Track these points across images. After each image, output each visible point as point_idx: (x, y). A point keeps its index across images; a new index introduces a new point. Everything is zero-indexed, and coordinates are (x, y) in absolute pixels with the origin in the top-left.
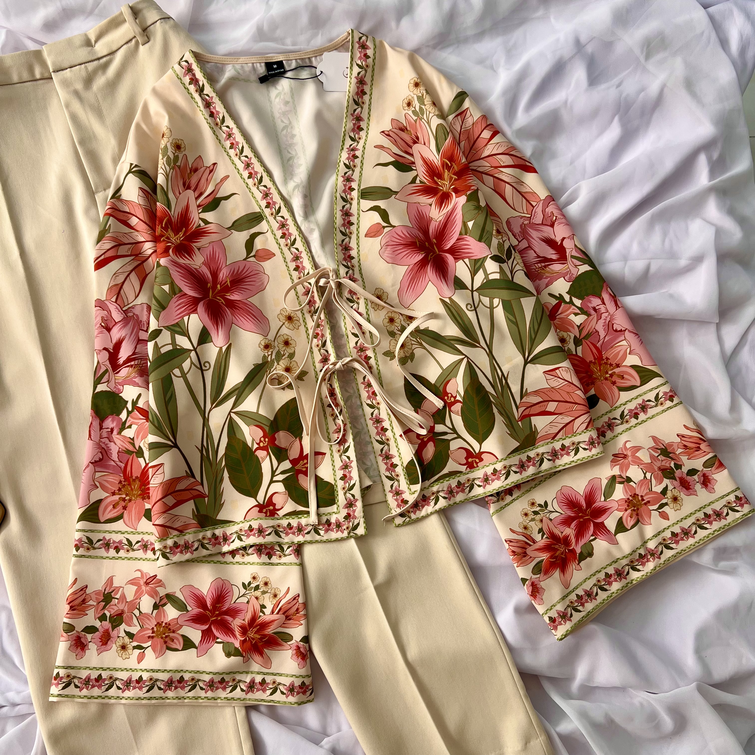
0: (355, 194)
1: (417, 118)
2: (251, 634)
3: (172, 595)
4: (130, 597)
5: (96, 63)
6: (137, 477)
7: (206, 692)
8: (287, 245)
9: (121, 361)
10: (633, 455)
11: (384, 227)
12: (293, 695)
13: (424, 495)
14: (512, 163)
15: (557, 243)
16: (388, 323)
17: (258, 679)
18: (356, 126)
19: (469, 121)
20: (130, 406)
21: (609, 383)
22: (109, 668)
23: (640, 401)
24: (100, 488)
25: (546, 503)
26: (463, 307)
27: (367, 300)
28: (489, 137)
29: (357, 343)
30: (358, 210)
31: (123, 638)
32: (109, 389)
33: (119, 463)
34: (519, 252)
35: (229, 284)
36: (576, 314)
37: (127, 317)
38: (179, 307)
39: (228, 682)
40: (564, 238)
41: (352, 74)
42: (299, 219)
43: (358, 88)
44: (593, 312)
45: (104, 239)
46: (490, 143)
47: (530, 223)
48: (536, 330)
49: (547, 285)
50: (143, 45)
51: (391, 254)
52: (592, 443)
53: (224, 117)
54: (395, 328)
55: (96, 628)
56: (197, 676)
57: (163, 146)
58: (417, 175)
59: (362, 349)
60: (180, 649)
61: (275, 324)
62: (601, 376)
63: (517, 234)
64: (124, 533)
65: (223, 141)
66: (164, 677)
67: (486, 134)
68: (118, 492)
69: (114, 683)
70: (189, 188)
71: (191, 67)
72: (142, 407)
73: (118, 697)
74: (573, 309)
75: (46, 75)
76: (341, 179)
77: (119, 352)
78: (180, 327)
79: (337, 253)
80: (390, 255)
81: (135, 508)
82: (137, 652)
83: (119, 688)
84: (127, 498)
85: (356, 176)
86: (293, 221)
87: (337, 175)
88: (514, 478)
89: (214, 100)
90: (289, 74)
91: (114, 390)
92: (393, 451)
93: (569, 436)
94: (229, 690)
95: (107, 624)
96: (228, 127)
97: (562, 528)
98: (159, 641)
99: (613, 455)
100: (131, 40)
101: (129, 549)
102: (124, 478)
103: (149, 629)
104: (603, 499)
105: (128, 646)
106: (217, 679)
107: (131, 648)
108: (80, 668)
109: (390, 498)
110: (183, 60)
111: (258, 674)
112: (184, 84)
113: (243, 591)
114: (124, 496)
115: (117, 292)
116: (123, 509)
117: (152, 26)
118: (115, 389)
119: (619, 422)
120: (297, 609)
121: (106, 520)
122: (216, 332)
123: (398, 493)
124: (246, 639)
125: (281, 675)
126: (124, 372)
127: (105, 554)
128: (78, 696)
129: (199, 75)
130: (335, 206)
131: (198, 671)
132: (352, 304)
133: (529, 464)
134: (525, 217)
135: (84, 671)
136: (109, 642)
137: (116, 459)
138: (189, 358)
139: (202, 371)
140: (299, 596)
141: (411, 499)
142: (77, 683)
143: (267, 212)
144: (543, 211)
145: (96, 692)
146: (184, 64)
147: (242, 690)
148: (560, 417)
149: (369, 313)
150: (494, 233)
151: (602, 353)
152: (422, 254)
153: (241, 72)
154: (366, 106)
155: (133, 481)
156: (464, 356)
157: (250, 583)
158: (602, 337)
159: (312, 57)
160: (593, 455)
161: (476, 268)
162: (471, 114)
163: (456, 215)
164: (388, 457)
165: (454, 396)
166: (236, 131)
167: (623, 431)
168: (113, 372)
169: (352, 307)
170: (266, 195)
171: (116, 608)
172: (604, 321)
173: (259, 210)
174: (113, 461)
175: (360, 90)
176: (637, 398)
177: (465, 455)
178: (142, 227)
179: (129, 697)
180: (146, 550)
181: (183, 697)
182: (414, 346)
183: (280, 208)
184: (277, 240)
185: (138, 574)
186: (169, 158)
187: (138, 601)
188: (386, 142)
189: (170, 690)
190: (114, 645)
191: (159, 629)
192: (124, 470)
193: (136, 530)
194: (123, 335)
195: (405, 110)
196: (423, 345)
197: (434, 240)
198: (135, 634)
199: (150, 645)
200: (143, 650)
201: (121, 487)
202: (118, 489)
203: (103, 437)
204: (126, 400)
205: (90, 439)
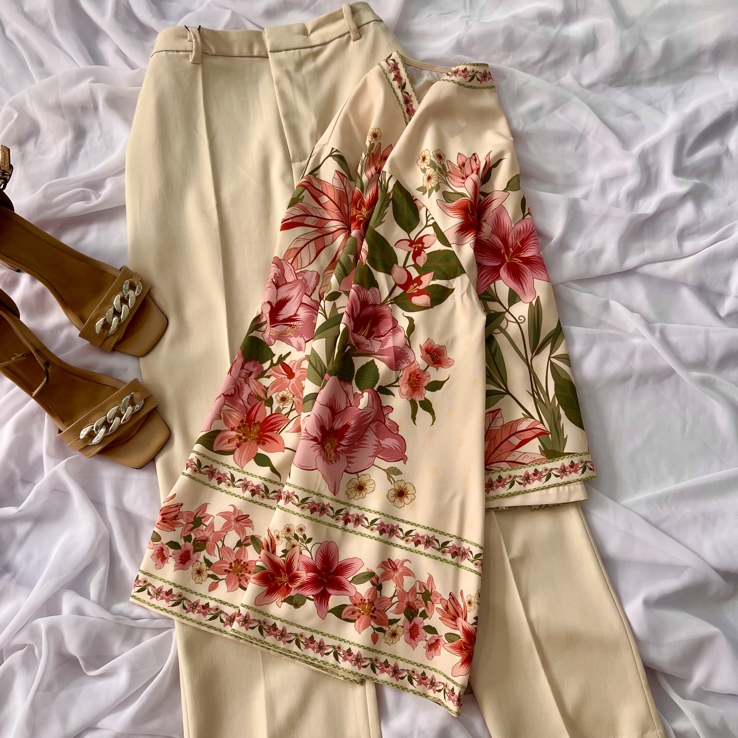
3: (257, 538)
4: (218, 528)
9: (281, 318)
20: (275, 360)
22: (180, 586)
24: (223, 420)
31: (201, 563)
32: (262, 338)
45: (295, 206)
55: (180, 545)
64: (230, 468)
66: (228, 610)
68: (237, 429)
69: (181, 601)
72: (287, 364)
73: (181, 616)
77: (281, 309)
81: (248, 449)
82: (211, 580)
83: (184, 607)
84: (244, 437)
95: (190, 546)
98: (233, 576)
101: (231, 483)
102: (246, 419)
103: (227, 563)
105: (204, 572)
107: (206, 575)
108: (156, 578)
114: (241, 435)
115: (295, 255)
116: (237, 446)
118: (267, 341)
121: (218, 451)
126: (280, 328)
127: (207, 481)
128: (148, 602)
135: (159, 581)
136: (187, 563)
137: (245, 400)
142: (150, 591)
145: (163, 604)
171: (202, 534)
174: (243, 400)
178: (331, 206)
179: (191, 619)
180: (246, 489)
185: (231, 509)
187: (224, 534)
189: (231, 625)
190: (191, 567)
191: (236, 566)
192: (249, 412)
193: (242, 469)
198: (213, 563)
199: (225, 578)
200: (217, 581)
201: (241, 426)
202: (238, 426)
203: (241, 376)
204: (274, 353)
205: (230, 373)
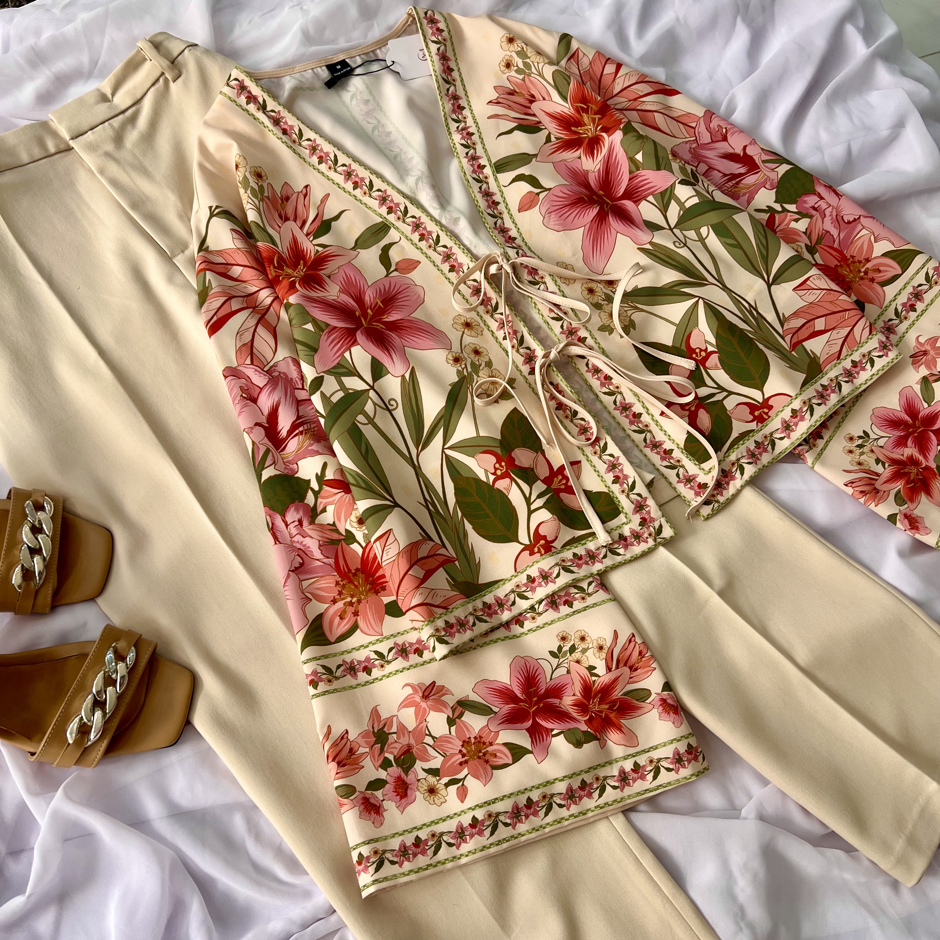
0: (488, 171)
1: (523, 76)
2: (595, 706)
3: (465, 700)
4: (411, 725)
5: (121, 117)
6: (357, 570)
7: (568, 809)
8: (430, 247)
9: (284, 433)
10: (934, 348)
11: (538, 194)
12: (684, 767)
13: (722, 470)
14: (651, 90)
15: (739, 155)
16: (588, 294)
17: (628, 765)
18: (456, 106)
19: (585, 62)
20: (315, 485)
21: (866, 282)
22: (424, 825)
23: (910, 289)
24: (314, 600)
25: (864, 432)
26: (672, 247)
27: (553, 276)
28: (614, 71)
29: (562, 327)
30: (498, 187)
32: (278, 473)
33: (326, 560)
34: (703, 175)
35: (381, 305)
36: (797, 220)
37: (273, 377)
38: (333, 344)
39: (591, 784)
40: (745, 147)
41: (430, 53)
42: (436, 212)
43: (443, 64)
44: (814, 212)
45: (208, 298)
46: (618, 76)
47: (698, 145)
48: (765, 244)
49: (749, 202)
50: (174, 81)
51: (558, 220)
52: (884, 347)
53: (300, 130)
54: (598, 298)
55: (383, 779)
56: (548, 790)
57: (241, 178)
58: (550, 133)
59: (571, 332)
60: (511, 763)
61: (454, 335)
62: (855, 277)
63: (690, 161)
64: (367, 646)
65: (307, 159)
66: (504, 806)
67: (610, 69)
68: (338, 597)
69: (440, 841)
70: (287, 219)
71: (243, 84)
72: (333, 478)
73: (454, 857)
74: (791, 216)
75: (62, 147)
76: (465, 161)
77: (277, 423)
78: (344, 367)
79: (495, 236)
80: (557, 222)
81: (370, 608)
82: (453, 789)
83: (450, 845)
84: (354, 600)
85: (480, 151)
86: (427, 216)
87: (459, 158)
88: (820, 412)
89: (282, 115)
90: (358, 71)
92: (659, 437)
93: (855, 349)
94: (596, 795)
95: (395, 770)
96: (309, 140)
97: (899, 450)
98: (475, 762)
99: (911, 357)
100: (157, 80)
101: (383, 662)
102: (340, 577)
104: (926, 405)
105: (437, 787)
106: (576, 784)
107: (443, 787)
108: (386, 838)
109: (682, 489)
110: (231, 79)
111: (626, 759)
112: (241, 106)
113: (555, 662)
114: (349, 599)
115: (249, 352)
116: (354, 616)
117: (180, 56)
118: (286, 471)
119: (897, 322)
120: (640, 653)
121: (337, 639)
122: (390, 360)
123: (689, 480)
124: (591, 716)
125: (655, 748)
126: (293, 445)
127: (354, 682)
128: (400, 874)
129: (255, 90)
130: (471, 189)
131: (548, 782)
132: (538, 286)
133: (828, 392)
134: (689, 141)
135: (393, 839)
136: (409, 792)
137: (320, 556)
138: (369, 400)
139: (390, 411)
140: (633, 636)
141: (710, 479)
142: (391, 859)
143: (392, 218)
144: (708, 129)
145: (422, 860)
146: (234, 83)
147: (614, 787)
148: (835, 332)
149: (562, 289)
150: (670, 157)
151: (843, 253)
152: (596, 207)
153: (303, 80)
154: (458, 83)
155: (353, 576)
156: (697, 299)
157: (560, 648)
158: (835, 236)
159: (376, 50)
160: (893, 359)
161: (665, 203)
162: (584, 54)
163: (616, 155)
164: (656, 445)
165: (704, 348)
166: (320, 141)
167: (907, 329)
168: (277, 450)
169: (539, 289)
170: (383, 200)
171: (398, 746)
172: (830, 217)
173: (381, 220)
174: (318, 560)
175: (446, 67)
176: (905, 287)
177: (749, 411)
178: (249, 274)
179: (469, 852)
180: (406, 655)
181: (541, 826)
182: (629, 313)
183: (406, 208)
184: (416, 244)
185: (409, 691)
186: (253, 189)
187: (424, 724)
188: (499, 110)
189: (520, 821)
190: (418, 793)
191: (469, 749)
192: (336, 567)
193: (382, 635)
194: (276, 399)
195: (505, 73)
196: (638, 308)
197: (601, 192)
198: (439, 767)
199: (467, 772)
200: (461, 783)
201: (340, 590)
202: (338, 593)
203: (294, 535)
204: (307, 478)
205: (277, 543)
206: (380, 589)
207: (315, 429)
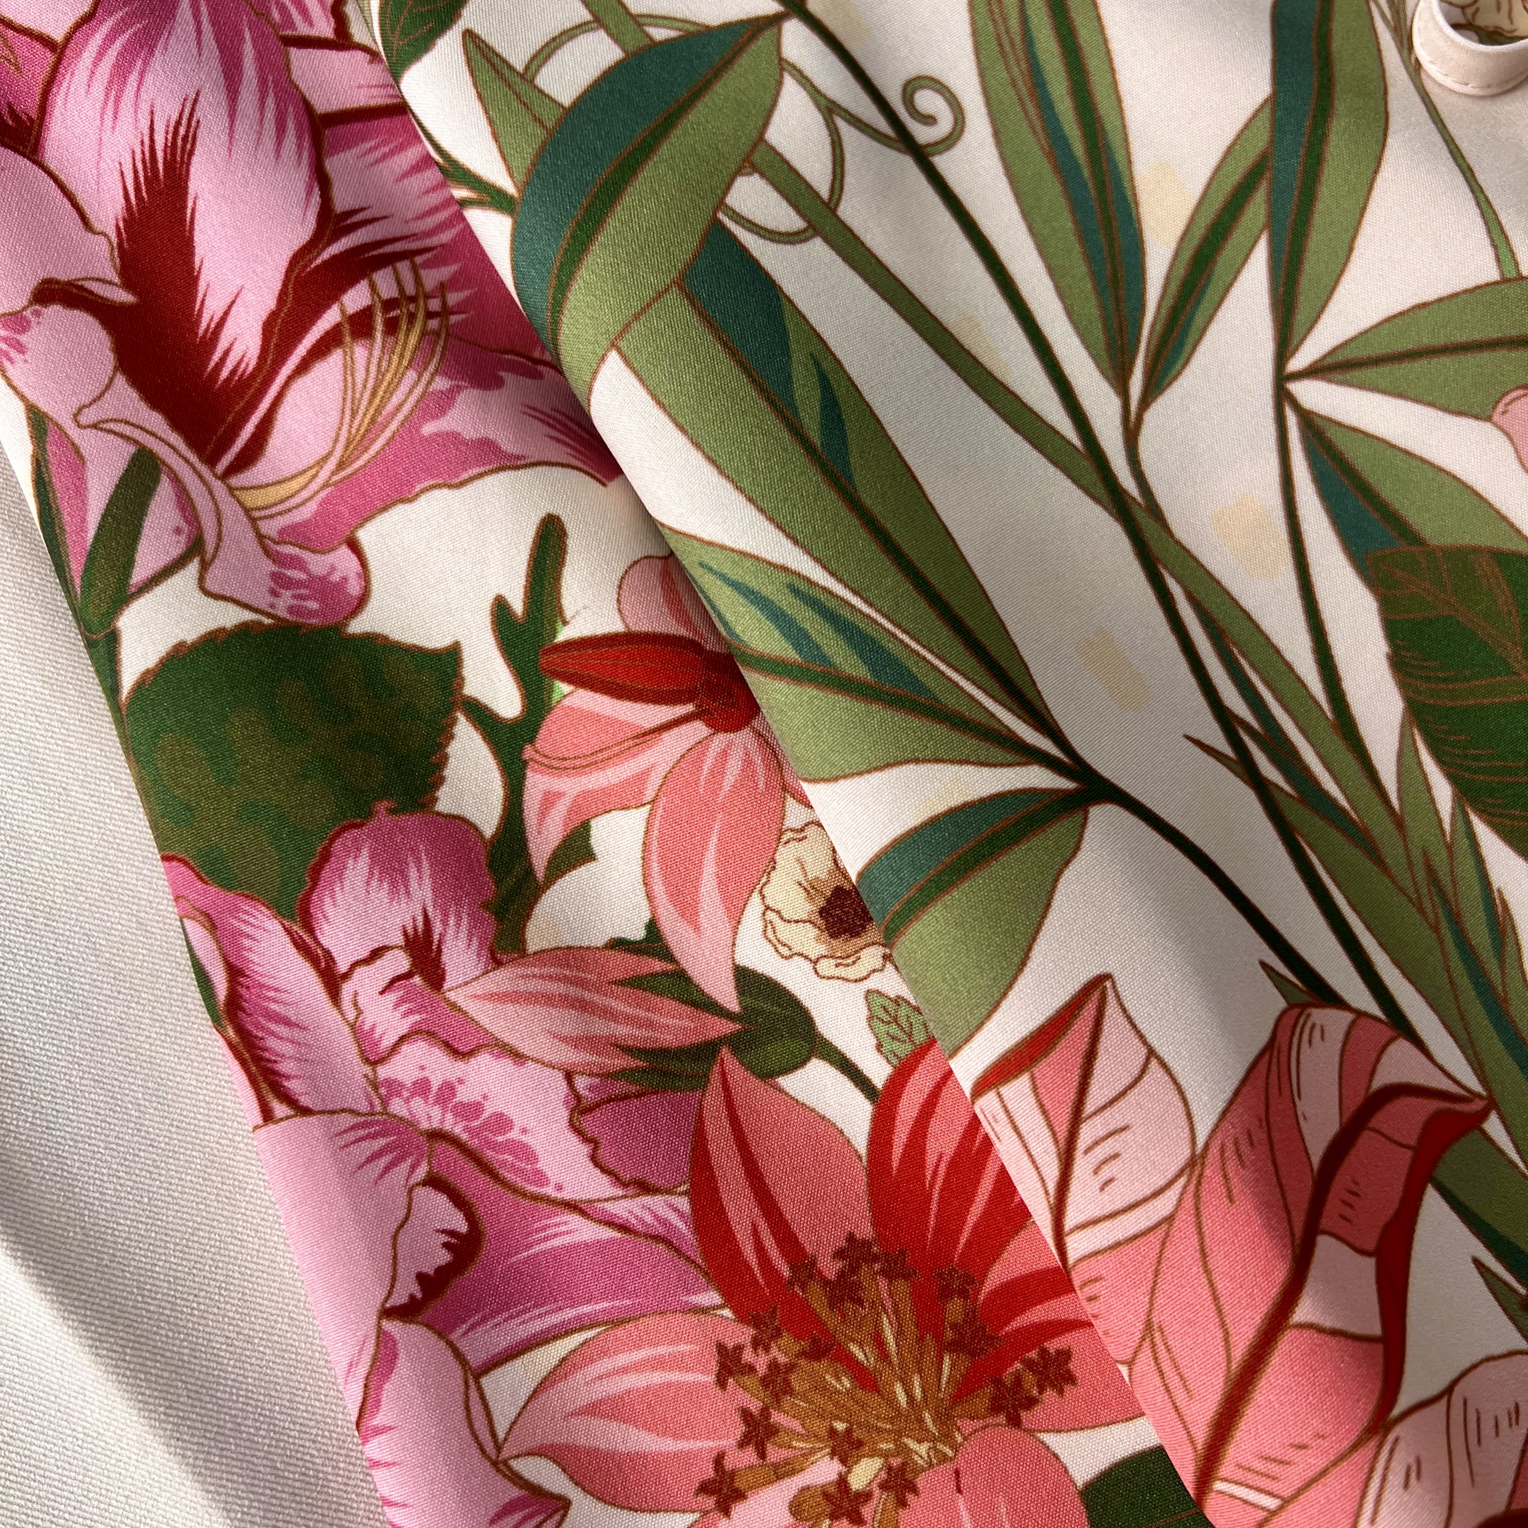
9: (243, 341)
33: (631, 1208)
68: (749, 1456)
72: (616, 626)
84: (864, 1472)
91: (283, 604)
102: (742, 1317)
114: (825, 1472)
137: (586, 1181)
138: (790, 86)
139: (923, 155)
168: (211, 461)
174: (573, 1206)
192: (705, 1247)
201: (755, 1406)
202: (740, 1429)
203: (388, 1041)
204: (437, 641)
205: (280, 1109)
206: (1029, 1379)
207: (453, 298)
